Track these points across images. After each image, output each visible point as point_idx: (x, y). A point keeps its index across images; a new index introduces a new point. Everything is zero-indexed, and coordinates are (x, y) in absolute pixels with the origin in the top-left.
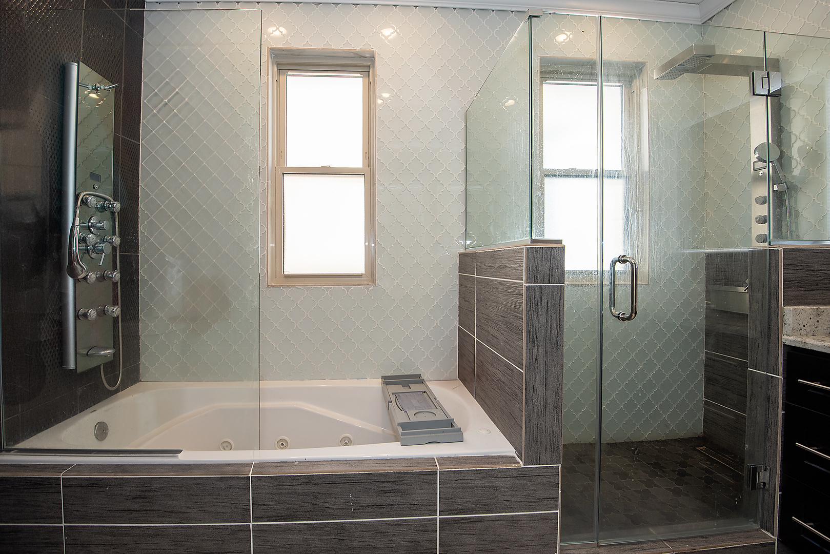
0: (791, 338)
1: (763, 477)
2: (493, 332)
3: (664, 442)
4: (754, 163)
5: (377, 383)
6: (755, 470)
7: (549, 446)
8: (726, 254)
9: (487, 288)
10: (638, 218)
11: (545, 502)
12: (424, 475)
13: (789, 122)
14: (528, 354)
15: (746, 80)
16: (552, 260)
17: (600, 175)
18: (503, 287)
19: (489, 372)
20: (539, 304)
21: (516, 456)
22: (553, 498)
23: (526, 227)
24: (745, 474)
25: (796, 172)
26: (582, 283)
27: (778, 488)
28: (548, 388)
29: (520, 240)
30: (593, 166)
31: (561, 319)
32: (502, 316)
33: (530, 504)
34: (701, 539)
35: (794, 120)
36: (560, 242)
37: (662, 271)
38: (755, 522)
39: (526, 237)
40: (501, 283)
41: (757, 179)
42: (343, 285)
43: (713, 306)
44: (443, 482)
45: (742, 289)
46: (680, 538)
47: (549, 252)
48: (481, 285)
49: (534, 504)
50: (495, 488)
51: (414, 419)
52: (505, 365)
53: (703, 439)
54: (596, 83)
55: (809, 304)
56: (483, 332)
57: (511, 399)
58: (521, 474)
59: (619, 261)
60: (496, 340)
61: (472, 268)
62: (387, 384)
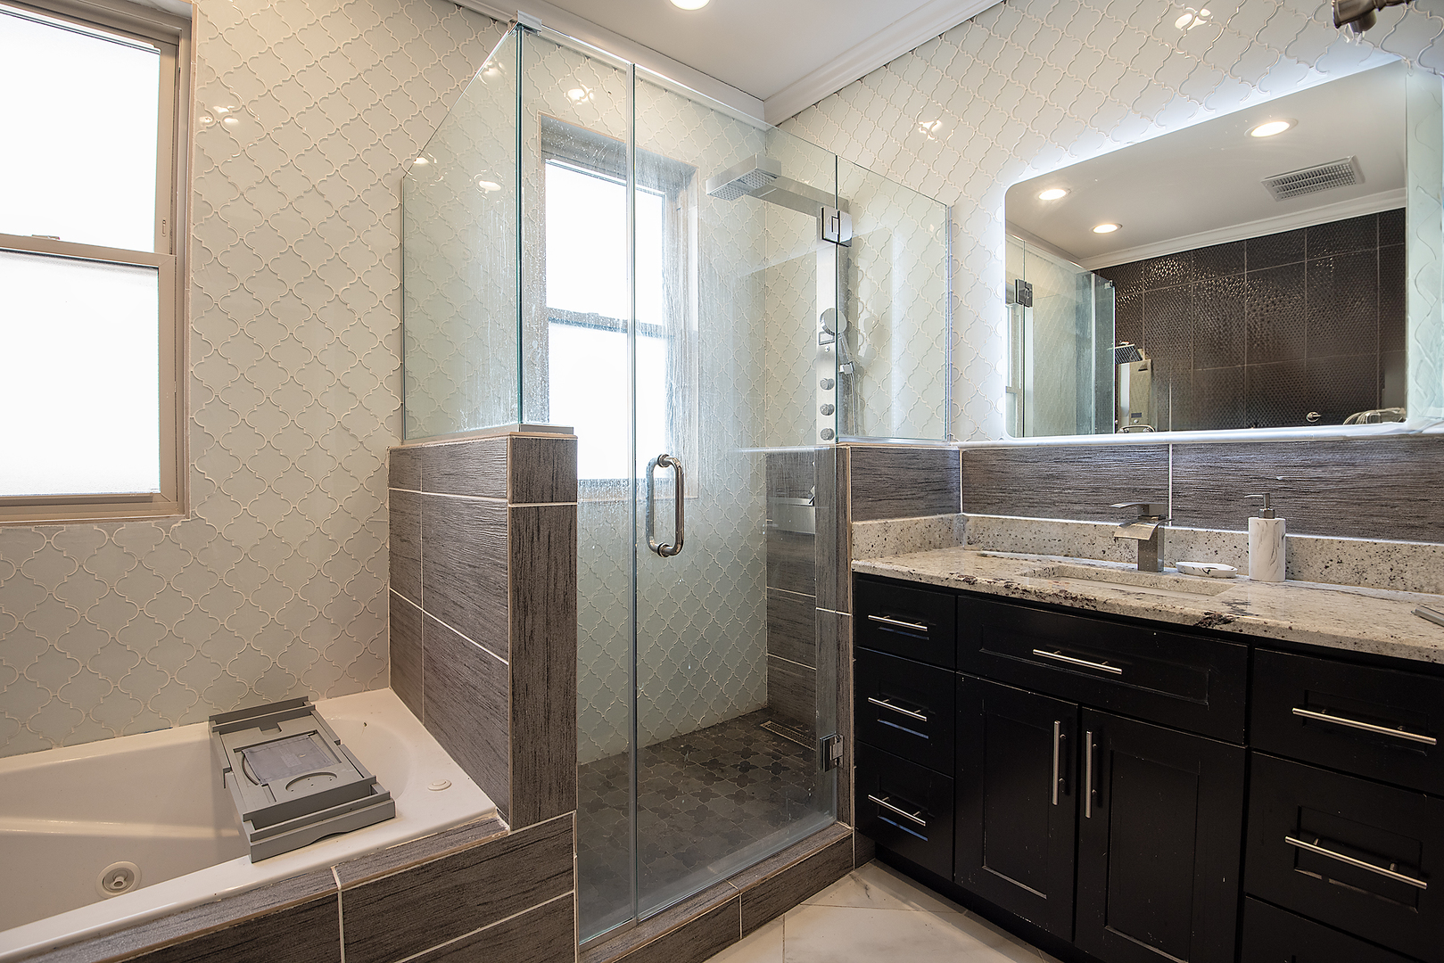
0: (860, 563)
1: (836, 751)
2: (453, 595)
3: (723, 726)
4: (820, 333)
5: (199, 732)
6: (828, 743)
7: (554, 785)
8: (790, 453)
9: (442, 514)
10: (684, 397)
11: (552, 883)
12: (307, 910)
13: (856, 286)
14: (517, 631)
15: (813, 220)
16: (556, 461)
17: (631, 329)
18: (471, 511)
19: (448, 672)
20: (535, 539)
21: (498, 817)
22: (564, 872)
23: (512, 403)
24: (817, 750)
25: (862, 353)
26: (606, 500)
27: (852, 762)
28: (552, 684)
29: (502, 425)
30: (621, 314)
31: (573, 563)
32: (470, 566)
33: (526, 895)
34: (772, 861)
35: (861, 284)
36: (570, 430)
37: (715, 478)
38: (831, 814)
39: (512, 420)
40: (468, 505)
41: (824, 356)
42: (97, 521)
43: (775, 525)
44: (351, 912)
45: (806, 502)
46: (747, 869)
47: (551, 448)
48: (430, 510)
49: (532, 893)
50: (460, 888)
51: (284, 797)
52: (477, 655)
53: (769, 711)
54: (625, 182)
55: (876, 518)
56: (437, 597)
57: (488, 715)
58: (507, 847)
59: (658, 463)
60: (459, 610)
61: (415, 477)
62: (223, 731)
